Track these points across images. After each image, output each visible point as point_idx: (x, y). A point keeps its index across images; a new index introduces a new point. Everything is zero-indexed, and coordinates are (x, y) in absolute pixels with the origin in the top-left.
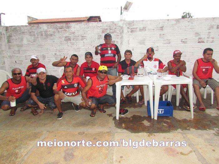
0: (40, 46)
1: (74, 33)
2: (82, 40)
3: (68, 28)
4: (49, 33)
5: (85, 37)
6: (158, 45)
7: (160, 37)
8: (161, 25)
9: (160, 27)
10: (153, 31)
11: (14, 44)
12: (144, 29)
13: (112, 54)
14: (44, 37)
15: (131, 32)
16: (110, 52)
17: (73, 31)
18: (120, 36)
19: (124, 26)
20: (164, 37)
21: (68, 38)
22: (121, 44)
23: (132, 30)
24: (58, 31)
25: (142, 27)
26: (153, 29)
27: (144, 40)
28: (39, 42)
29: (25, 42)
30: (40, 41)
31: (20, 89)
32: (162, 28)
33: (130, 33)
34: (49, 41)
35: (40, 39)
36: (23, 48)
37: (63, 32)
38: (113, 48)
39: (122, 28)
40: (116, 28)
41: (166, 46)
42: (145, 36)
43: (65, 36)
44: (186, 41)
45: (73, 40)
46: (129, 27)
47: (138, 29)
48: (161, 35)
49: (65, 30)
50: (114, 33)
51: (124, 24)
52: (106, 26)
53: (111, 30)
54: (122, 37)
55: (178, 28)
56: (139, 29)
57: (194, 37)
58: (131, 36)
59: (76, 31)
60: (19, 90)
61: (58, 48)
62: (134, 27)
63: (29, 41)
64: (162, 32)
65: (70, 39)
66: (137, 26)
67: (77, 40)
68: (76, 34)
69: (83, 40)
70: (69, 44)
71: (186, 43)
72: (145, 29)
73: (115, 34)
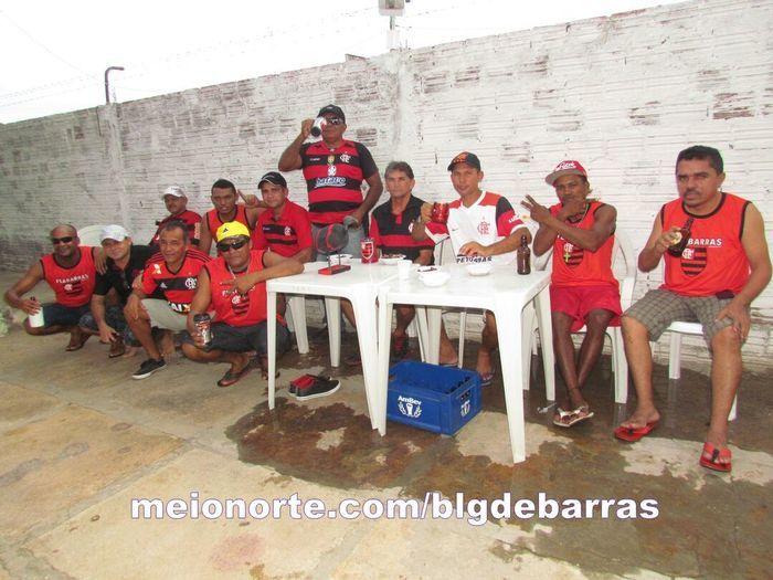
0: (186, 156)
1: (260, 110)
2: (282, 131)
3: (247, 95)
4: (203, 115)
5: (291, 123)
6: (529, 138)
7: (535, 104)
8: (537, 54)
9: (536, 61)
10: (508, 81)
11: (135, 153)
12: (472, 76)
13: (338, 180)
14: (194, 128)
15: (426, 92)
16: (332, 171)
17: (260, 105)
18: (391, 111)
19: (403, 70)
20: (550, 102)
21: (246, 128)
22: (395, 137)
23: (431, 82)
24: (224, 108)
25: (464, 67)
26: (505, 71)
27: (474, 120)
28: (184, 144)
29: (155, 146)
30: (186, 140)
31: (79, 282)
32: (542, 65)
33: (422, 95)
34: (205, 141)
35: (184, 135)
36: (153, 165)
37: (234, 109)
38: (345, 158)
39: (395, 78)
40: (376, 82)
41: (563, 140)
42: (478, 102)
43: (239, 121)
44: (652, 111)
45: (261, 133)
46: (417, 72)
47: (451, 80)
48: (540, 96)
49: (240, 104)
50: (373, 99)
51: (401, 63)
52: (348, 78)
53: (363, 91)
54: (397, 111)
55: (616, 57)
56: (454, 77)
57: (692, 95)
58: (425, 108)
59: (267, 104)
60: (74, 284)
61: (226, 161)
62: (437, 70)
63: (163, 142)
64: (543, 80)
65: (251, 132)
66: (446, 68)
67: (270, 133)
68: (268, 113)
69: (286, 130)
70: (252, 147)
71: (654, 123)
72: (475, 76)
73: (375, 103)
